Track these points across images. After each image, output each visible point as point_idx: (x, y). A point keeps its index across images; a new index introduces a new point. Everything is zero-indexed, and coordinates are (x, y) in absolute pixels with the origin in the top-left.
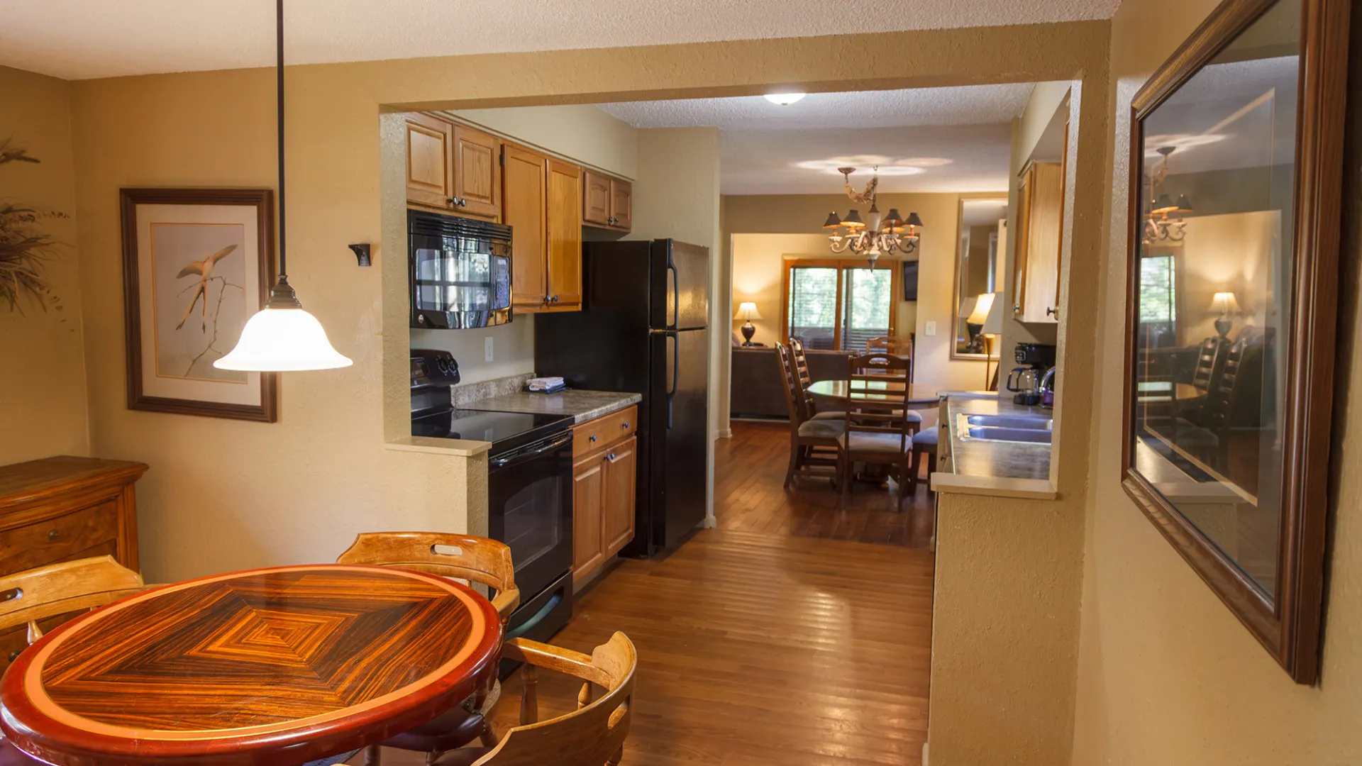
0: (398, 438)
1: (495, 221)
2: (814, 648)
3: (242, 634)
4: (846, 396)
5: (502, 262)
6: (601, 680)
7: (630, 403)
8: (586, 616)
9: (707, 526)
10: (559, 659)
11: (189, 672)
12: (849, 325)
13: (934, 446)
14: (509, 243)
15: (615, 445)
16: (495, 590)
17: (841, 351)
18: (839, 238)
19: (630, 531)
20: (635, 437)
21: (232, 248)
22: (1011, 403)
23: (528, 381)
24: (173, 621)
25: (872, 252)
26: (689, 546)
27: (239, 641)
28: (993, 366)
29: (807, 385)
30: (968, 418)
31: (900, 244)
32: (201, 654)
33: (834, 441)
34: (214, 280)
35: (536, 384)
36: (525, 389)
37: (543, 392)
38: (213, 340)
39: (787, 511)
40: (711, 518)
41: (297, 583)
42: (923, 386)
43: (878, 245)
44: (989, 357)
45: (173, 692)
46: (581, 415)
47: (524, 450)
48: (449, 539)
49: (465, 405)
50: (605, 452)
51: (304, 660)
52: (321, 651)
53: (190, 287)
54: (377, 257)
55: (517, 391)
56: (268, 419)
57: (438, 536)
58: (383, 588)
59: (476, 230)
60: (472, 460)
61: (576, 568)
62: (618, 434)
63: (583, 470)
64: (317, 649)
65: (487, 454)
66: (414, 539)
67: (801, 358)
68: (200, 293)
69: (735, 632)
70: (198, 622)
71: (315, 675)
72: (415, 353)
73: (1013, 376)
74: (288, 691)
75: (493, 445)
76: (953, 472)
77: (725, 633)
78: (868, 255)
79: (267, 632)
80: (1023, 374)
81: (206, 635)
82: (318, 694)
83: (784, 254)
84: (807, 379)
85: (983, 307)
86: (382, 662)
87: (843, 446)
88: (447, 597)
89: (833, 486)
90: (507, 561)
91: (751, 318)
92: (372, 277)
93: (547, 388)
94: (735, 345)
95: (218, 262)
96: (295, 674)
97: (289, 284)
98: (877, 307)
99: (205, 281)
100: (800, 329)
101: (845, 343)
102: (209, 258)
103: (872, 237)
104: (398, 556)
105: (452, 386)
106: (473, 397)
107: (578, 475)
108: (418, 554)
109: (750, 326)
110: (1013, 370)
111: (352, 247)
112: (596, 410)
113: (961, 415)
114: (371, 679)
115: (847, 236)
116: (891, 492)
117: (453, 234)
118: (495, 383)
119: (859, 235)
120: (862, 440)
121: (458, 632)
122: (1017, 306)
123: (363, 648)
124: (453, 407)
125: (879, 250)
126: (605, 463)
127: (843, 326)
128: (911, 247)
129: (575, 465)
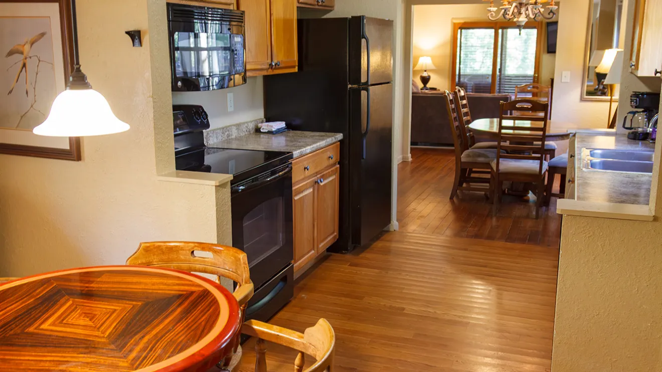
0: (166, 172)
1: (231, 8)
2: (469, 321)
3: (64, 316)
4: (497, 131)
5: (238, 39)
6: (310, 352)
7: (334, 141)
8: (303, 295)
9: (392, 229)
10: (281, 336)
11: (29, 344)
12: (503, 72)
13: (565, 169)
14: (243, 25)
15: (323, 172)
16: (237, 283)
17: (496, 95)
18: (495, 9)
19: (336, 234)
20: (338, 166)
21: (43, 34)
22: (626, 138)
23: (260, 125)
24: (18, 306)
25: (520, 19)
26: (379, 244)
27: (61, 322)
28: (615, 106)
29: (469, 122)
30: (591, 151)
31: (543, 12)
32: (36, 331)
33: (488, 165)
34: (32, 58)
35: (265, 127)
36: (258, 130)
37: (270, 133)
38: (34, 102)
39: (451, 217)
40: (395, 224)
41: (99, 280)
42: (558, 122)
43: (526, 14)
44: (611, 99)
45: (19, 358)
46: (297, 152)
47: (257, 179)
48: (204, 246)
49: (213, 145)
50: (316, 177)
51: (106, 336)
52: (117, 329)
53: (15, 63)
54: (146, 39)
55: (252, 132)
56: (75, 159)
57: (196, 244)
58: (158, 284)
59: (219, 16)
60: (219, 188)
61: (295, 262)
62: (326, 163)
63: (300, 191)
64: (114, 328)
65: (229, 184)
66: (179, 246)
67: (464, 102)
68: (23, 68)
69: (412, 308)
70: (33, 307)
71: (112, 347)
72: (176, 108)
73: (627, 117)
74: (95, 358)
75: (234, 177)
76: (575, 199)
77: (403, 309)
78: (518, 21)
79: (80, 316)
80: (636, 115)
81: (40, 317)
82: (115, 361)
83: (453, 18)
84: (469, 118)
85: (608, 60)
86: (158, 338)
87: (495, 169)
88: (202, 290)
89: (487, 198)
90: (244, 263)
91: (427, 68)
92: (143, 53)
93: (274, 130)
94: (415, 91)
95: (34, 45)
96: (100, 346)
97: (82, 71)
98: (526, 56)
99: (26, 58)
100: (465, 75)
101: (499, 87)
102: (27, 42)
103: (521, 7)
104: (169, 258)
105: (204, 131)
106: (220, 138)
107: (296, 195)
108: (182, 257)
109: (427, 75)
110: (630, 113)
111: (127, 33)
112: (309, 147)
113: (585, 149)
114: (151, 350)
115: (501, 7)
116: (531, 204)
117: (201, 19)
118: (235, 127)
119: (510, 6)
120: (510, 165)
121: (210, 316)
122: (633, 64)
123: (144, 328)
124: (205, 146)
125: (526, 17)
126: (316, 186)
127: (498, 73)
128: (551, 14)
129: (294, 188)
